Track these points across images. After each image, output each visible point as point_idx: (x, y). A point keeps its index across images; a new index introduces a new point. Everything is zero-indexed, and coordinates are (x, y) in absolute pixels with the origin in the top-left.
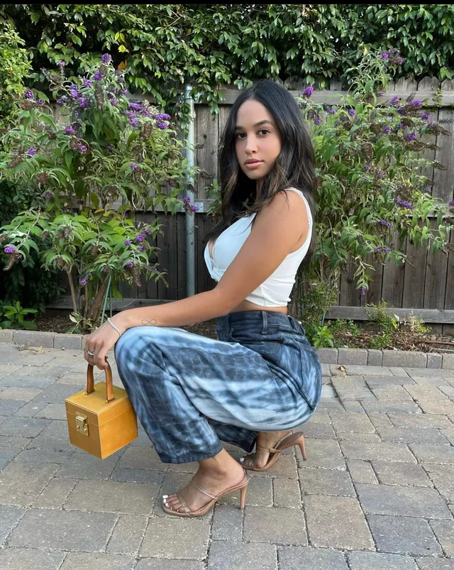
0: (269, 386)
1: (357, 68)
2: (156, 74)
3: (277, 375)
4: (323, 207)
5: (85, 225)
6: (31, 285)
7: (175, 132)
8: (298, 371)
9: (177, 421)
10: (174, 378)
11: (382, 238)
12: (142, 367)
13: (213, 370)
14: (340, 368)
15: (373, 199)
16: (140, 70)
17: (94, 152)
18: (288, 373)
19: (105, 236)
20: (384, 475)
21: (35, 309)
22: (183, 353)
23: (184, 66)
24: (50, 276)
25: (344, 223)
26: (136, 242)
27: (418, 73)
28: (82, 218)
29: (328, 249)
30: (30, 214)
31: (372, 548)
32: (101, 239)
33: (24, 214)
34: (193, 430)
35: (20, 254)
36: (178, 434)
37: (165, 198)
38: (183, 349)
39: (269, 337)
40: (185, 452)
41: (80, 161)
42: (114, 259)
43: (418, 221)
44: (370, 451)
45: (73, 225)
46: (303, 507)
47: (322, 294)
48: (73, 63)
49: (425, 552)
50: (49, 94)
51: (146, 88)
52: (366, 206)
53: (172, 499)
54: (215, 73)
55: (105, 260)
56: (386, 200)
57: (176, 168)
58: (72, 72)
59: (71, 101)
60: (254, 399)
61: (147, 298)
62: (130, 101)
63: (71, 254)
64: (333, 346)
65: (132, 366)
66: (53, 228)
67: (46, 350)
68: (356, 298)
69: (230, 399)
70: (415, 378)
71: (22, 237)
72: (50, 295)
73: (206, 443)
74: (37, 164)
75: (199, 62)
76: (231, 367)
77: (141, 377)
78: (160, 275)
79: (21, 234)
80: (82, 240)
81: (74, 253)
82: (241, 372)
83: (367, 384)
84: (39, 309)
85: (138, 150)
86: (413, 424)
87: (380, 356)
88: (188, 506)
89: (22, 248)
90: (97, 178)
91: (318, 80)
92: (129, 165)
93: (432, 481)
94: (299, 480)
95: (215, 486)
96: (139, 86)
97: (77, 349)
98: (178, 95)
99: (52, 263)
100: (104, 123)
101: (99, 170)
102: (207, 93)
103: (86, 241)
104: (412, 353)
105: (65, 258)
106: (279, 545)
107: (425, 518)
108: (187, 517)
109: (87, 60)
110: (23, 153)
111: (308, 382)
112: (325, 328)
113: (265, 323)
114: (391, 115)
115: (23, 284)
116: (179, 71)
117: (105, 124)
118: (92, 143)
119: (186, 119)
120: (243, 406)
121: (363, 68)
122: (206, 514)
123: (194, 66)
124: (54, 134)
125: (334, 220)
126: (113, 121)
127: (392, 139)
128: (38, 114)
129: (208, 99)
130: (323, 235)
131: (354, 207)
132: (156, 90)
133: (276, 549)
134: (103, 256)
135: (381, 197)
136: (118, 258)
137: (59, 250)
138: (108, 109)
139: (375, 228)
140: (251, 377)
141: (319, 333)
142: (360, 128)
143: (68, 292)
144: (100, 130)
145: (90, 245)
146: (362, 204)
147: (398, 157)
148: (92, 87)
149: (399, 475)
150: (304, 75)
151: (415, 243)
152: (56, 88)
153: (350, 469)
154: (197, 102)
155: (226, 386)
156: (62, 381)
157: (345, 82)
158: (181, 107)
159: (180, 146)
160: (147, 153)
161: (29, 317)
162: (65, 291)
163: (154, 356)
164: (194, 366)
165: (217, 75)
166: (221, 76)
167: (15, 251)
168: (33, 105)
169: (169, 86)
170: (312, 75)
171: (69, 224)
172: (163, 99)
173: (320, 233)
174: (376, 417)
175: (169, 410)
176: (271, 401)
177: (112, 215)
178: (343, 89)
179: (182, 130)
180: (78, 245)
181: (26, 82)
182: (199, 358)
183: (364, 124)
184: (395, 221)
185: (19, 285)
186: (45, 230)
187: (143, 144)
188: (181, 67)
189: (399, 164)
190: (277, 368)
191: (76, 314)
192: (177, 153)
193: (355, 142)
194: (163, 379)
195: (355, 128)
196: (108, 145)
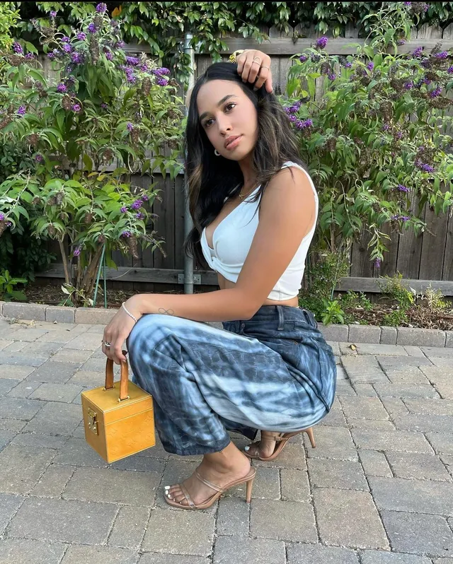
0: (288, 389)
1: (376, 15)
2: (153, 22)
3: (295, 378)
4: (335, 171)
5: (78, 190)
6: (20, 252)
7: (175, 89)
8: (317, 373)
9: (188, 417)
10: (191, 375)
11: (399, 204)
12: (158, 360)
13: (232, 369)
14: (350, 347)
15: (391, 162)
16: (136, 17)
17: (87, 111)
18: (308, 376)
19: (99, 203)
20: (399, 468)
21: (24, 278)
22: (202, 349)
23: (184, 12)
24: (40, 243)
25: (359, 188)
26: (132, 209)
27: (443, 19)
28: (74, 183)
29: (340, 216)
30: (19, 178)
31: (387, 547)
32: (96, 206)
33: (13, 178)
34: (203, 426)
35: (10, 222)
36: (187, 429)
37: (164, 161)
38: (202, 344)
39: (286, 334)
40: (191, 444)
41: (72, 120)
42: (109, 228)
43: (441, 185)
44: (384, 440)
45: (65, 191)
46: (313, 501)
47: (333, 266)
48: (63, 10)
49: (443, 553)
50: (39, 47)
51: (142, 37)
52: (383, 170)
53: (174, 490)
54: (218, 19)
55: (100, 228)
56: (405, 162)
57: (175, 128)
58: (62, 20)
59: (63, 55)
60: (271, 402)
61: (143, 267)
62: (127, 54)
63: (63, 221)
64: (343, 322)
65: (147, 358)
66: (43, 193)
67: (38, 324)
68: (368, 268)
69: (247, 400)
70: (432, 359)
71: (12, 203)
72: (40, 264)
73: (215, 439)
74: (27, 124)
75: (200, 7)
76: (250, 366)
77: (156, 371)
78: (157, 243)
79: (10, 200)
80: (76, 207)
81: (66, 221)
82: (261, 372)
83: (380, 365)
84: (28, 278)
85: (135, 108)
86: (430, 410)
87: (394, 334)
88: (192, 499)
89: (12, 216)
90: (90, 140)
91: (332, 27)
92: (125, 125)
93: (451, 475)
94: (307, 471)
95: (220, 479)
96: (134, 35)
97: (70, 322)
98: (178, 44)
99: (44, 231)
100: (98, 80)
101: (93, 130)
102: (209, 41)
103: (79, 208)
104: (429, 330)
105: (57, 226)
106: (287, 541)
107: (443, 516)
108: (191, 509)
109: (79, 7)
110: (13, 112)
111: (328, 385)
112: (335, 303)
113: (281, 318)
114: (414, 68)
115: (11, 251)
116: (178, 18)
117: (100, 81)
118: (86, 101)
119: (185, 72)
120: (259, 408)
121: (383, 15)
122: (210, 507)
123: (195, 12)
124: (45, 92)
125: (347, 185)
126: (108, 77)
127: (414, 95)
128: (27, 69)
129: (210, 49)
130: (334, 202)
131: (369, 170)
132: (154, 39)
133: (284, 546)
134: (97, 224)
135: (399, 159)
136: (114, 227)
137: (50, 218)
138: (102, 64)
139: (392, 194)
140: (271, 379)
141: (328, 309)
142: (380, 84)
143: (59, 260)
144: (94, 87)
145: (84, 212)
146: (379, 167)
147: (420, 115)
148: (86, 40)
149: (415, 468)
150: (316, 21)
151: (435, 209)
152: (47, 41)
153: (362, 461)
154: (198, 52)
155: (244, 386)
156: (56, 359)
157: (363, 28)
158: (180, 57)
159: (180, 104)
160: (145, 112)
161: (18, 287)
162: (55, 259)
163: (171, 349)
164: (213, 364)
165: (221, 21)
166: (225, 22)
167: (4, 218)
168: (22, 60)
169: (168, 35)
170: (325, 20)
171: (62, 189)
172: (161, 49)
173: (332, 199)
174: (390, 402)
175: (181, 407)
176: (288, 405)
177: (106, 180)
178: (359, 37)
179: (181, 84)
180: (70, 212)
181: (14, 32)
182: (218, 355)
183: (383, 79)
184: (414, 186)
185: (8, 253)
186: (36, 196)
187: (141, 102)
188: (180, 13)
189: (421, 123)
190: (296, 370)
191: (68, 284)
192: (177, 111)
193: (373, 100)
194: (180, 376)
195: (373, 83)
196: (103, 102)
